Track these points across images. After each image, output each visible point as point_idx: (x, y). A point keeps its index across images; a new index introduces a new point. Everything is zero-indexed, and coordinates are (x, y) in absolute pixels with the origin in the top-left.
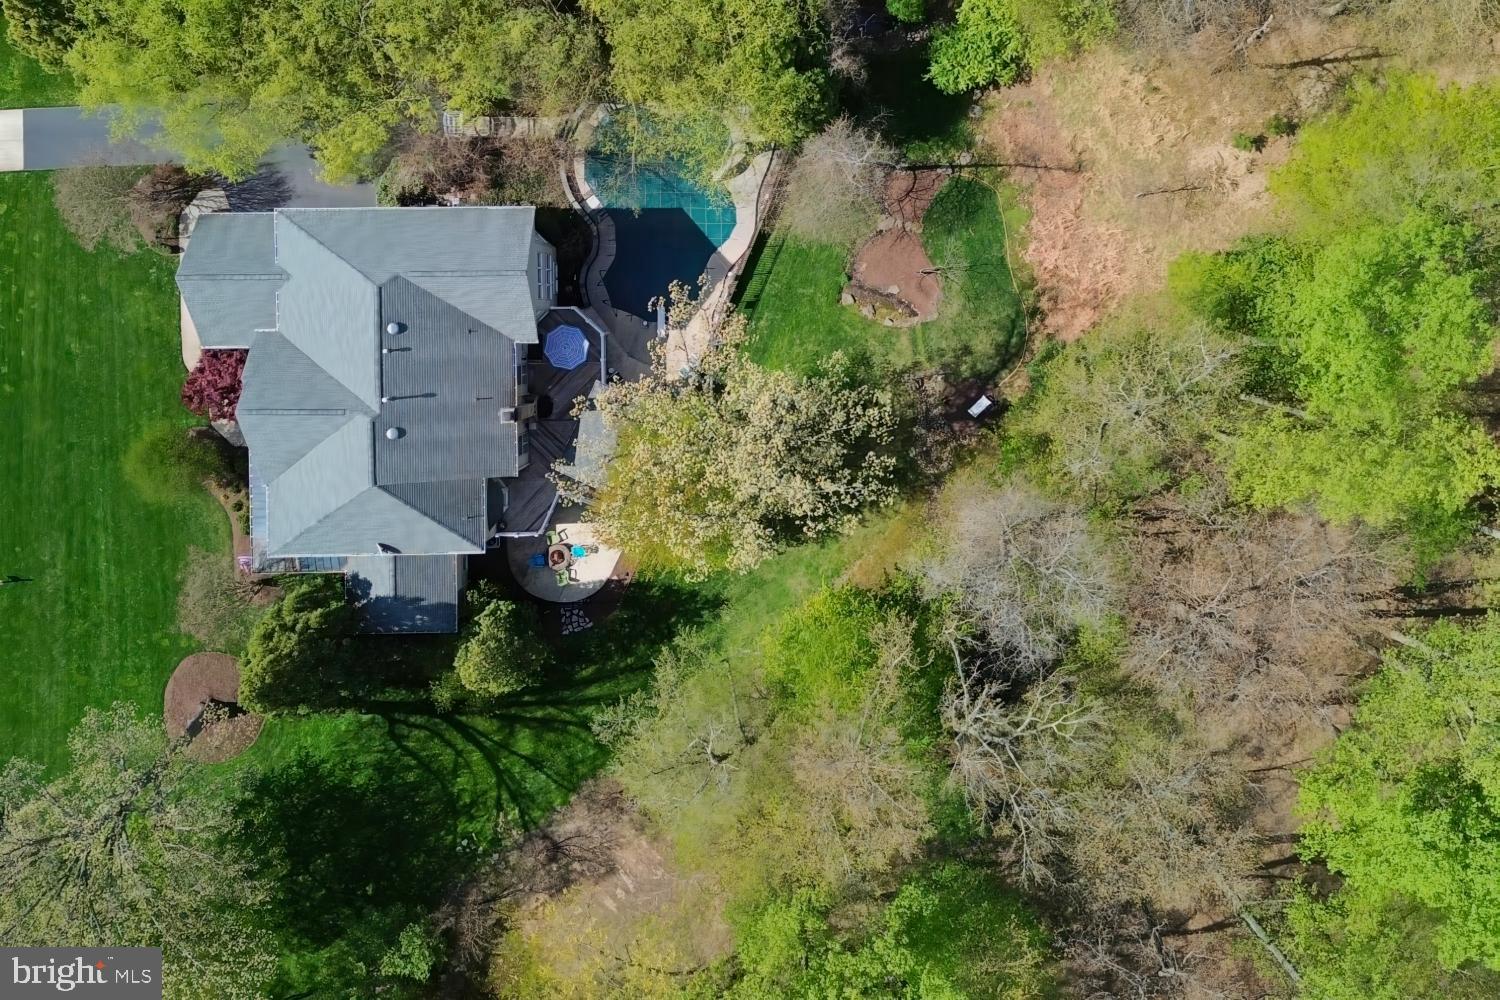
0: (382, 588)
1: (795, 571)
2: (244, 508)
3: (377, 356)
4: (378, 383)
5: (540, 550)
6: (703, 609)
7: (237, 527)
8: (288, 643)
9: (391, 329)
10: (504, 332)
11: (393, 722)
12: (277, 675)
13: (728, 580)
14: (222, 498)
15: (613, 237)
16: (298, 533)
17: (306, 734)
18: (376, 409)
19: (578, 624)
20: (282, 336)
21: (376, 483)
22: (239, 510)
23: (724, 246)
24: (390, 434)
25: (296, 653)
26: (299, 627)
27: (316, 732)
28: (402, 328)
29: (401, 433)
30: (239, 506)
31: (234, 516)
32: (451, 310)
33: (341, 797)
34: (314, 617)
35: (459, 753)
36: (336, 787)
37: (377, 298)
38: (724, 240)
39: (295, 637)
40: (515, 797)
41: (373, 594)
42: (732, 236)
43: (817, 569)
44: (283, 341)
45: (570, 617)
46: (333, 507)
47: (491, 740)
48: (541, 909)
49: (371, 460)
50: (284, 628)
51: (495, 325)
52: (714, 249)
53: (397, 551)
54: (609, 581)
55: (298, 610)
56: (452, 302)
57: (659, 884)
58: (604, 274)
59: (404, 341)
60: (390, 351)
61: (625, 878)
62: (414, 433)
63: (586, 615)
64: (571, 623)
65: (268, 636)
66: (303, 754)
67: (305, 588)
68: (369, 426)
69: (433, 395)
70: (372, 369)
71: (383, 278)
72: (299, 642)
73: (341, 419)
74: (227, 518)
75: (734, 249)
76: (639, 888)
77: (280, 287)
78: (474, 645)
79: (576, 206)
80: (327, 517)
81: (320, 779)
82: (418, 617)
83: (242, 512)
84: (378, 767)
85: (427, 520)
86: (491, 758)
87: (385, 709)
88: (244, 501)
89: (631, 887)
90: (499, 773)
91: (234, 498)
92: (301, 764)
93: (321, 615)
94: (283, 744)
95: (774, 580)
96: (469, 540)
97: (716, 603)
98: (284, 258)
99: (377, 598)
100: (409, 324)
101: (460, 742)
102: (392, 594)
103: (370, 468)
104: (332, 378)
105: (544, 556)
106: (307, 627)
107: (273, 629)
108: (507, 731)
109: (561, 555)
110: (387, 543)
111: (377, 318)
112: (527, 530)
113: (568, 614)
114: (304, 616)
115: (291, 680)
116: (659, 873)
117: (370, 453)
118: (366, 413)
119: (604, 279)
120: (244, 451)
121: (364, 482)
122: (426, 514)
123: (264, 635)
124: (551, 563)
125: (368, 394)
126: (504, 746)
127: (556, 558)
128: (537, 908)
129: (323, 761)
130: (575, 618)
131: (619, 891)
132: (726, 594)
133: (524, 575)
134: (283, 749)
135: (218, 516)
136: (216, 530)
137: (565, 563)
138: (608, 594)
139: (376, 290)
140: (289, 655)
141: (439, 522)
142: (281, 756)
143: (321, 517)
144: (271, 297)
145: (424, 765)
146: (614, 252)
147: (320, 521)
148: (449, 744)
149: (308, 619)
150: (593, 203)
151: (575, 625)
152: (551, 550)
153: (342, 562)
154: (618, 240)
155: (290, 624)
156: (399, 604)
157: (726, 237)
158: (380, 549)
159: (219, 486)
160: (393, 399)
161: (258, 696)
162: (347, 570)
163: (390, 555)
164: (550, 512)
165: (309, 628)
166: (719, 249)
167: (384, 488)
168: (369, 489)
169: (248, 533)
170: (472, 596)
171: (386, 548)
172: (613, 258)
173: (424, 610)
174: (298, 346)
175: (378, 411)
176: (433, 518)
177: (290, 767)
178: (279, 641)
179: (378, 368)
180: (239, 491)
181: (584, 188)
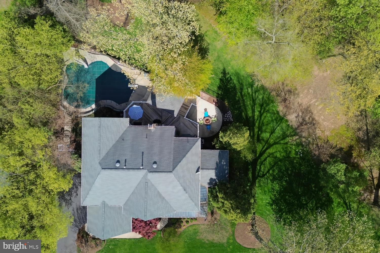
0: (212, 174)
1: (215, 45)
2: (188, 220)
3: (126, 170)
4: (136, 170)
5: (205, 127)
6: (226, 78)
7: (194, 222)
8: (227, 204)
9: (118, 165)
10: (125, 129)
11: (259, 176)
12: (237, 208)
13: (217, 67)
14: (184, 227)
15: (105, 101)
16: (191, 201)
17: (262, 203)
18: (145, 171)
19: (229, 115)
20: (125, 204)
21: (171, 172)
22: (188, 222)
23: (109, 65)
24: (155, 166)
25: (231, 202)
26: (223, 201)
27: (262, 199)
28: (118, 162)
29: (155, 163)
30: (187, 222)
31: (190, 224)
32: (115, 146)
33: (283, 193)
34: (220, 195)
35: (269, 156)
36: (280, 194)
37: (106, 170)
38: (107, 65)
39: (226, 202)
40: (284, 138)
41: (214, 177)
42: (106, 62)
43: (214, 38)
44: (126, 204)
45: (227, 118)
46: (181, 188)
47: (265, 146)
48: (321, 129)
49: (163, 173)
50: (223, 206)
51: (122, 132)
52: (110, 69)
53: (199, 167)
54: (216, 105)
55: (218, 201)
56: (111, 145)
57: (315, 91)
58: (117, 104)
59: (123, 162)
60: (125, 166)
61: (312, 102)
62: (156, 159)
63: (227, 113)
64: (229, 118)
65: (226, 212)
66: (268, 205)
67: (211, 200)
68: (151, 173)
69: (143, 153)
70: (131, 172)
71: (100, 167)
72: (227, 200)
73: (149, 184)
74: (191, 226)
75: (110, 62)
76: (316, 97)
77: (107, 205)
78: (232, 142)
79: (93, 111)
80: (185, 190)
81: (277, 199)
82: (222, 163)
83: (189, 220)
84: (272, 181)
85: (187, 155)
86: (270, 146)
87: (255, 178)
88: (185, 220)
89: (315, 100)
90: (275, 143)
91: (184, 223)
92: (271, 205)
93: (219, 193)
94: (265, 210)
95: (218, 53)
96: (195, 143)
97: (224, 72)
98: (98, 202)
99: (216, 176)
100: (117, 159)
101: (265, 155)
102: (214, 170)
103: (166, 173)
104: (136, 187)
105: (207, 126)
106: (222, 198)
107: (224, 210)
108: (262, 141)
109: (207, 120)
110: (196, 171)
111: (113, 170)
112: (197, 129)
113: (226, 119)
114: (220, 200)
115: (240, 203)
116: (311, 91)
117: (161, 173)
118: (147, 175)
119: (119, 104)
120: (170, 219)
121: (171, 175)
122: (185, 156)
123: (225, 213)
124: (209, 124)
125: (141, 174)
126: (267, 142)
127: (207, 122)
128: (321, 130)
129: (271, 198)
130: (227, 117)
131: (316, 104)
132: (222, 68)
133: (213, 132)
134: (267, 210)
135: (190, 228)
136: (195, 229)
137: (210, 119)
138: (220, 105)
139: (103, 170)
140: (231, 204)
141: (188, 152)
142: (269, 211)
143: (185, 192)
144: (111, 208)
145: (272, 167)
146: (110, 101)
147: (186, 193)
148: (265, 159)
149: (221, 198)
150: (94, 106)
151: (229, 117)
152: (205, 123)
153: (203, 187)
154: (106, 99)
155: (222, 204)
156: (219, 169)
157: (106, 64)
158: (198, 173)
159: (180, 228)
160: (142, 165)
161: (245, 215)
162: (207, 186)
163: (200, 170)
164: (191, 121)
165: (223, 197)
166: (110, 67)
167: (173, 169)
168: (174, 174)
169: (196, 219)
170: (217, 146)
171: (198, 171)
172: (112, 101)
173: (220, 162)
174: (127, 199)
175: (146, 170)
176: (187, 154)
177: (272, 209)
178: (227, 207)
179: (131, 170)
180: (182, 222)
181: (89, 109)
